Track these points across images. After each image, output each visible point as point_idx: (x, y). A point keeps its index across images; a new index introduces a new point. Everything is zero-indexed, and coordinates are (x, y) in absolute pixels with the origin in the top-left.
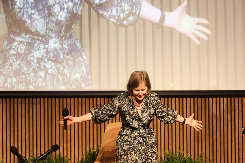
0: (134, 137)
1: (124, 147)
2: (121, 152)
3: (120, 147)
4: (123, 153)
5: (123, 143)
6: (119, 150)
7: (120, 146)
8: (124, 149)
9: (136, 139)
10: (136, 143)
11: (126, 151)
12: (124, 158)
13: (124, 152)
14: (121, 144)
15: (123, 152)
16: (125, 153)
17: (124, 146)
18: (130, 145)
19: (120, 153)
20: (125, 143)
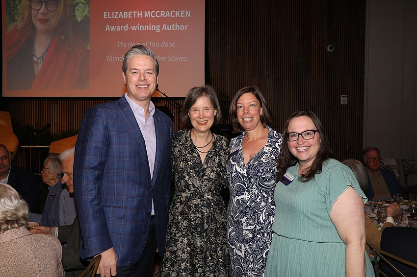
0: (194, 206)
1: (181, 224)
2: (175, 233)
3: (171, 224)
4: (180, 235)
5: (176, 218)
6: (170, 229)
7: (172, 222)
8: (180, 228)
9: (197, 210)
10: (199, 217)
11: (185, 229)
12: (182, 242)
13: (182, 231)
14: (174, 219)
15: (179, 233)
16: (184, 233)
17: (179, 223)
18: (190, 220)
19: (173, 234)
20: (180, 218)
